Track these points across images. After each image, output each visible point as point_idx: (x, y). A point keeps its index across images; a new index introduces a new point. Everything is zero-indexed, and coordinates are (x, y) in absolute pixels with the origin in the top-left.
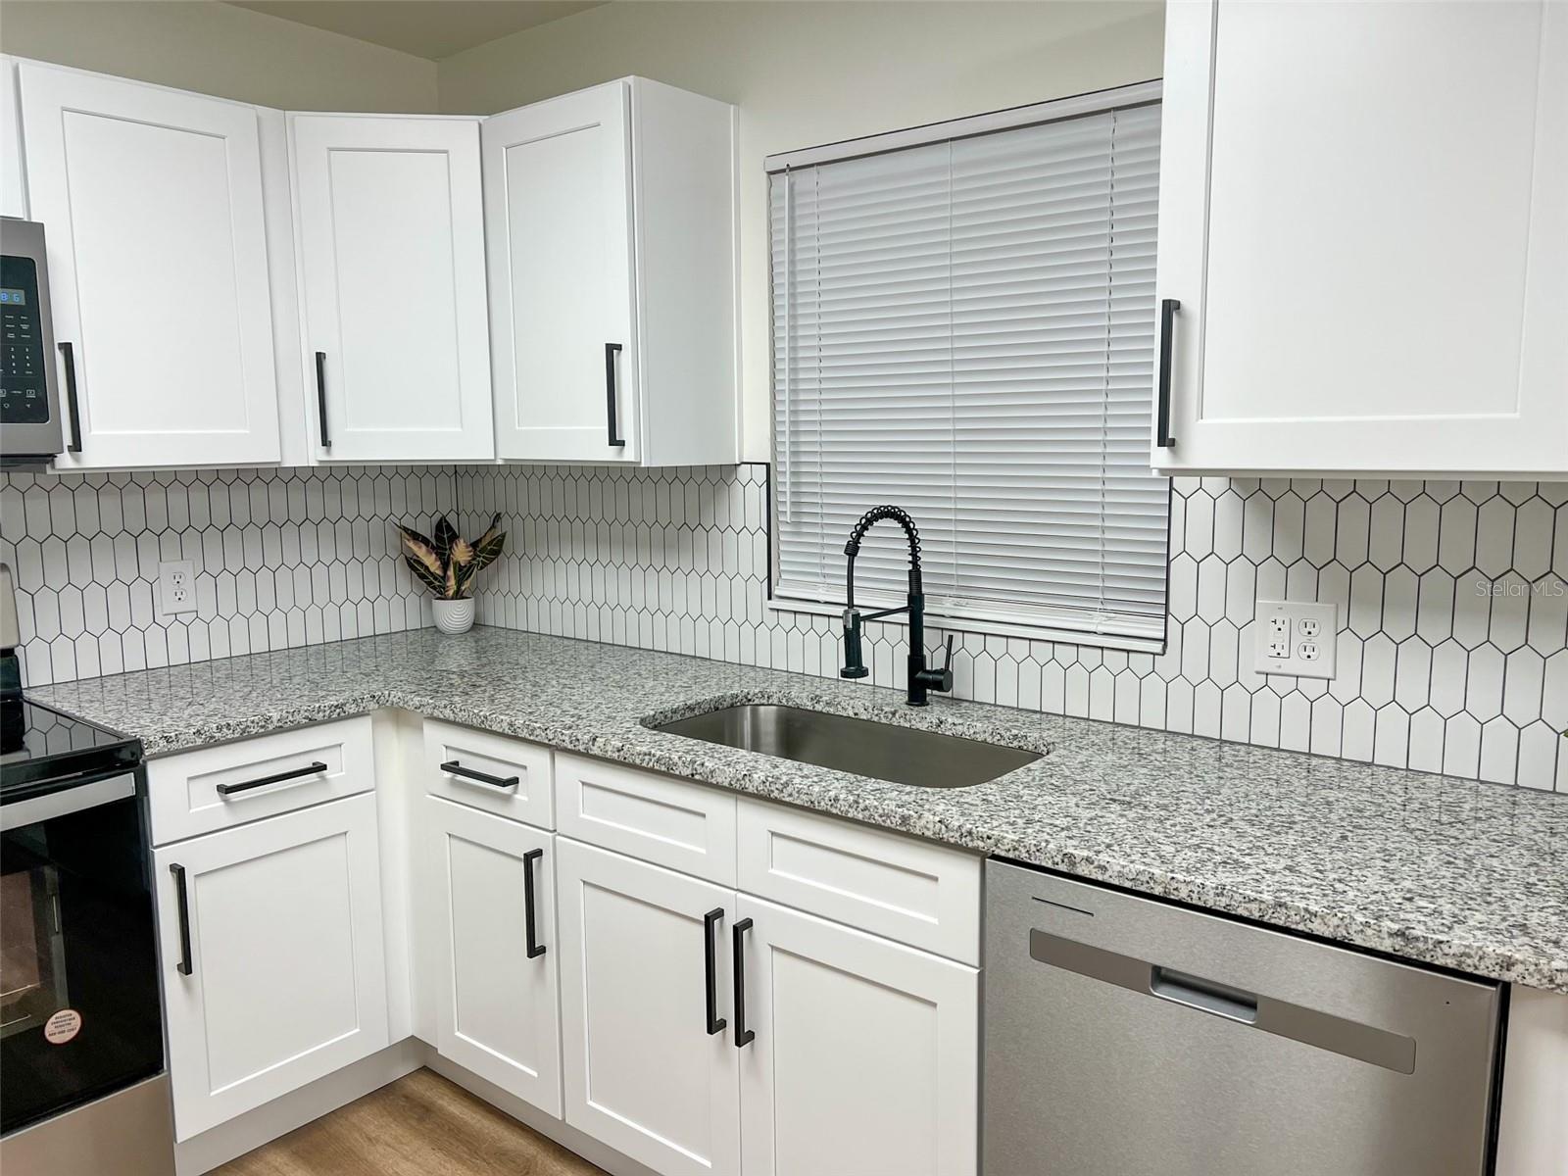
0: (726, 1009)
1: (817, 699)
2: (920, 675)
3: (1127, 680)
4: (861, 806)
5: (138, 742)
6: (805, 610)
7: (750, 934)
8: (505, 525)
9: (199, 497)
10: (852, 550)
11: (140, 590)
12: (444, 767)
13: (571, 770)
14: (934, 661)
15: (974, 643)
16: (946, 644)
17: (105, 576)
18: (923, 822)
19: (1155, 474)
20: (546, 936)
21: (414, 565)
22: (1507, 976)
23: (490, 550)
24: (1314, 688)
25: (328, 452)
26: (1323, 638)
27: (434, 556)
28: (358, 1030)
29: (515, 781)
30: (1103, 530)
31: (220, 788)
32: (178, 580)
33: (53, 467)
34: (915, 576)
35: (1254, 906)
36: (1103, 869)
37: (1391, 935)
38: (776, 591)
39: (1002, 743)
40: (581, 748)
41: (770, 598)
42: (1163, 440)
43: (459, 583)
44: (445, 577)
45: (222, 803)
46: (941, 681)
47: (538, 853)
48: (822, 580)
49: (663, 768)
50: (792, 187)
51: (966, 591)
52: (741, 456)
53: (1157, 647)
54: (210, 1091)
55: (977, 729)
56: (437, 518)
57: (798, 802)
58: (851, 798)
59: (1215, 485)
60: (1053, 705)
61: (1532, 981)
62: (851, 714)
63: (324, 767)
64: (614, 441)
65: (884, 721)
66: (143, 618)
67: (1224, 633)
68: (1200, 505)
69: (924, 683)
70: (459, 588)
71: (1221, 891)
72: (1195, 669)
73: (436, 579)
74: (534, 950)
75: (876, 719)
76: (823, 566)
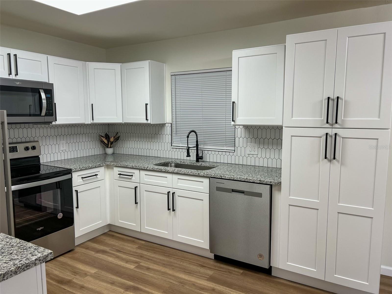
0: (171, 207)
1: (181, 162)
2: (198, 157)
3: (229, 157)
4: (192, 173)
5: (71, 169)
6: (178, 148)
7: (175, 194)
8: (119, 135)
9: (66, 129)
10: (188, 137)
11: (57, 146)
12: (119, 174)
13: (143, 173)
14: (200, 155)
15: (206, 152)
16: (202, 152)
17: (51, 143)
18: (201, 174)
19: (232, 125)
20: (138, 201)
21: (102, 142)
22: (271, 184)
23: (117, 139)
24: (255, 156)
25: (93, 121)
26: (256, 149)
27: (106, 140)
28: (101, 221)
29: (132, 175)
30: (226, 134)
31: (82, 178)
32: (63, 144)
33: (52, 124)
34: (197, 141)
35: (244, 179)
36: (225, 177)
37: (259, 181)
38: (173, 145)
39: (211, 166)
40: (145, 169)
41: (171, 146)
42: (233, 121)
43: (111, 145)
44: (108, 144)
45: (82, 180)
46: (201, 158)
47: (137, 187)
48: (181, 143)
49: (160, 170)
50: (175, 78)
51: (205, 144)
52: (166, 122)
53: (234, 151)
54: (80, 229)
55: (207, 165)
56: (105, 133)
57: (183, 173)
58: (191, 172)
59: (241, 127)
60: (218, 161)
61: (273, 184)
62: (187, 164)
63: (97, 175)
64: (147, 119)
65: (192, 165)
66: (57, 151)
67: (243, 148)
68: (239, 130)
69: (199, 158)
70: (111, 146)
71: (240, 178)
72: (239, 155)
73: (106, 144)
74: (136, 203)
75: (191, 164)
76: (181, 140)
